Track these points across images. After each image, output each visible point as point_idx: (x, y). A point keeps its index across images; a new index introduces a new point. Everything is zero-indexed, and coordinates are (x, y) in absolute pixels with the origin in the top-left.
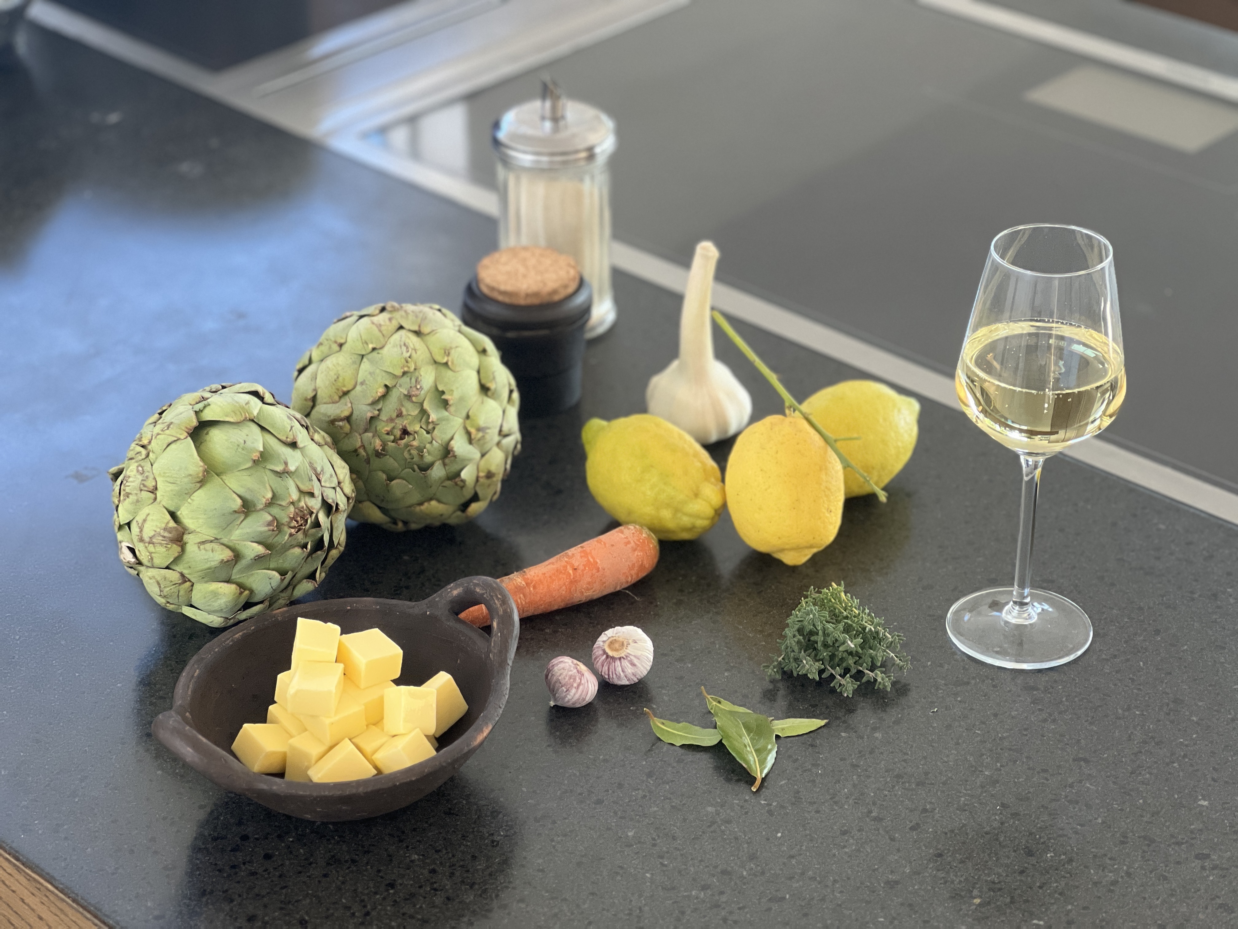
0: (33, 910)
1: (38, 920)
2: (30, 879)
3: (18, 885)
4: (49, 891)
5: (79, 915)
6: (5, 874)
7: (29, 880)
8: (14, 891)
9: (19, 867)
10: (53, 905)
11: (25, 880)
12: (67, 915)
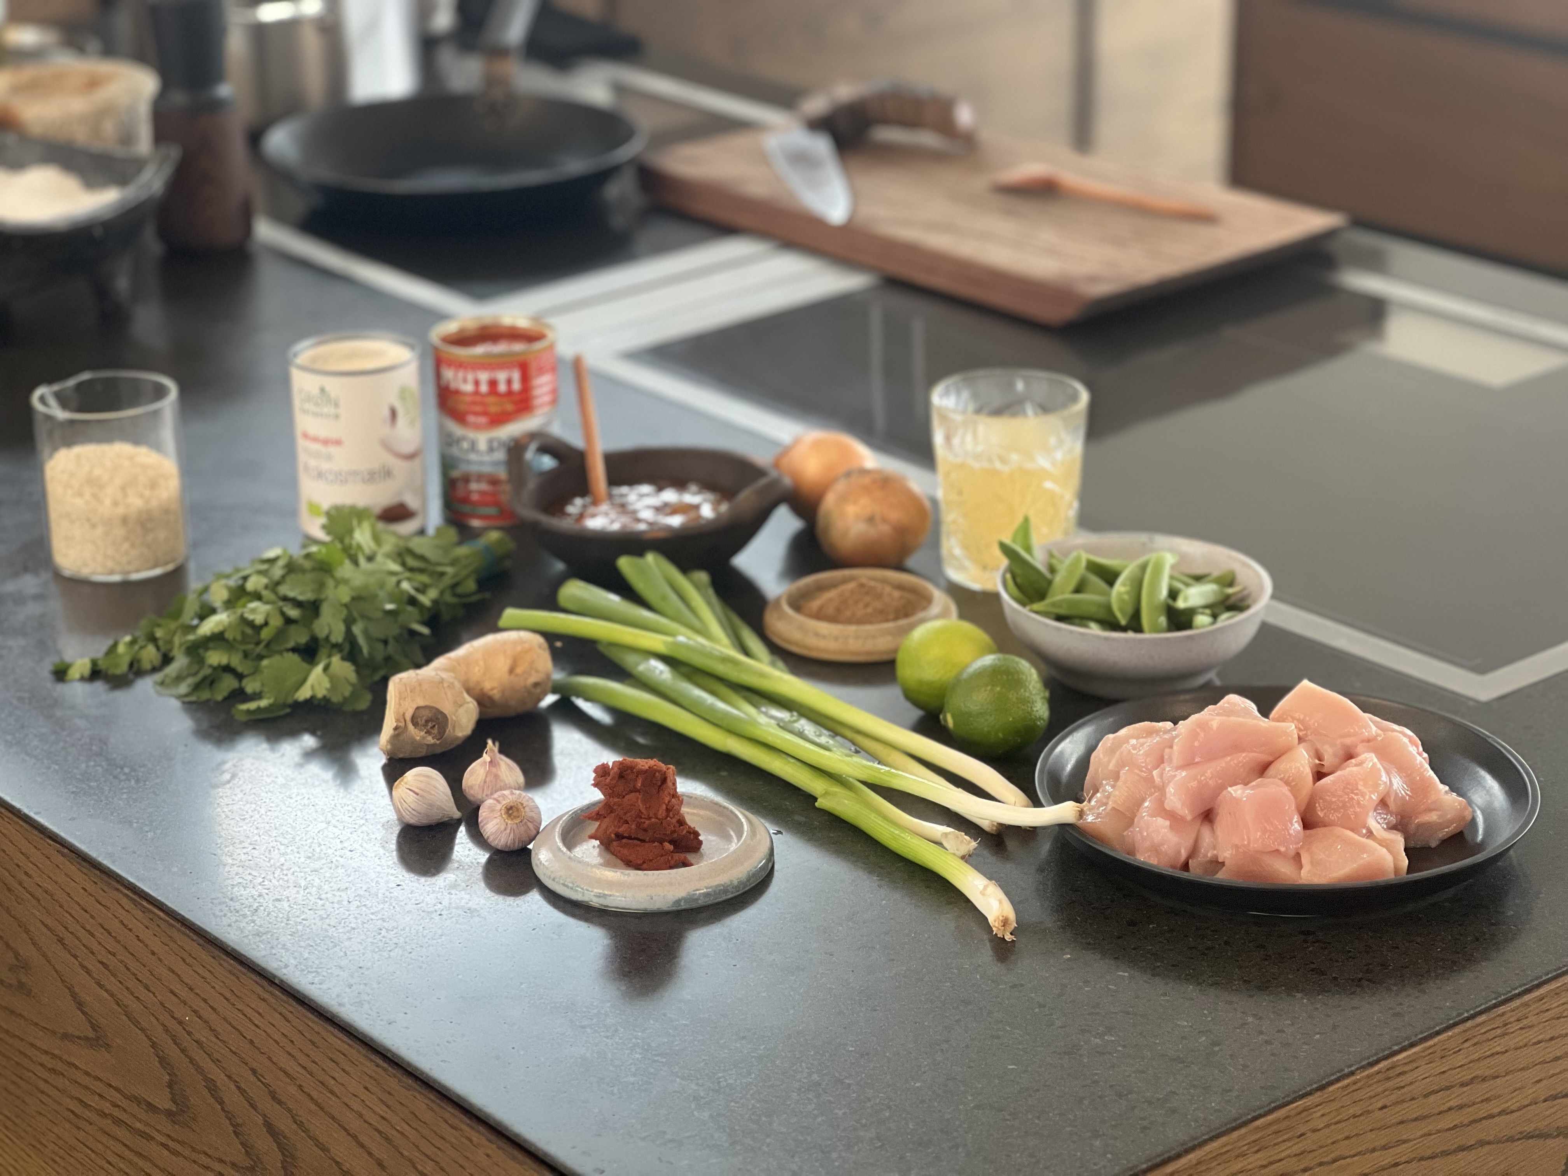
0: (147, 946)
1: (151, 956)
2: (144, 910)
3: (135, 921)
4: (161, 919)
5: (186, 939)
6: (124, 912)
7: (143, 912)
8: (130, 930)
9: (135, 901)
10: (164, 934)
11: (139, 912)
12: (175, 942)
